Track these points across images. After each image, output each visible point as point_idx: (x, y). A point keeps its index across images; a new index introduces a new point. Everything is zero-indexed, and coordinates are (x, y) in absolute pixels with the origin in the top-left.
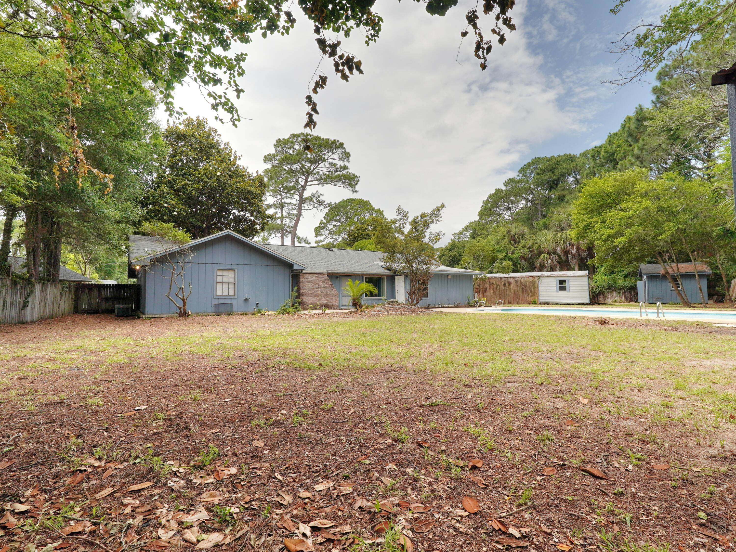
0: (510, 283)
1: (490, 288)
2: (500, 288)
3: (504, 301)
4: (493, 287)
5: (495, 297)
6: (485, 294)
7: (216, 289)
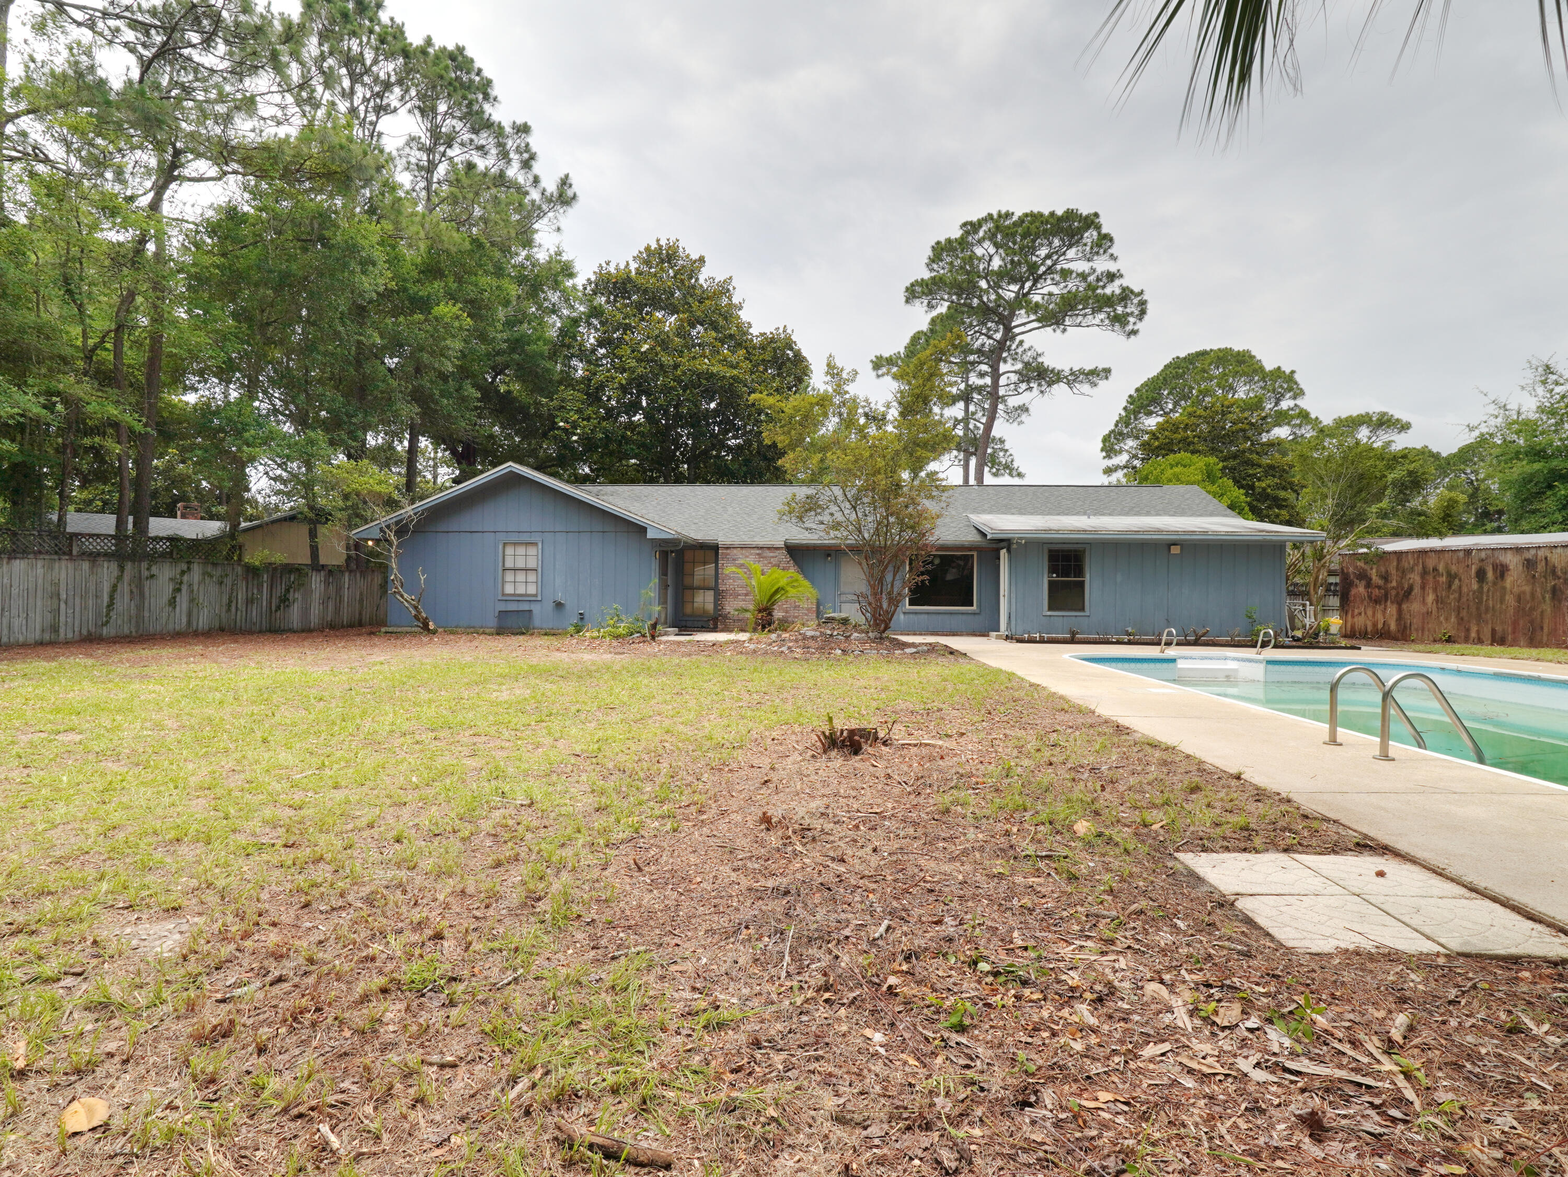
0: (1502, 571)
1: (1423, 588)
2: (1460, 587)
3: (1478, 632)
4: (1436, 583)
5: (1442, 618)
6: (1404, 606)
7: (504, 582)
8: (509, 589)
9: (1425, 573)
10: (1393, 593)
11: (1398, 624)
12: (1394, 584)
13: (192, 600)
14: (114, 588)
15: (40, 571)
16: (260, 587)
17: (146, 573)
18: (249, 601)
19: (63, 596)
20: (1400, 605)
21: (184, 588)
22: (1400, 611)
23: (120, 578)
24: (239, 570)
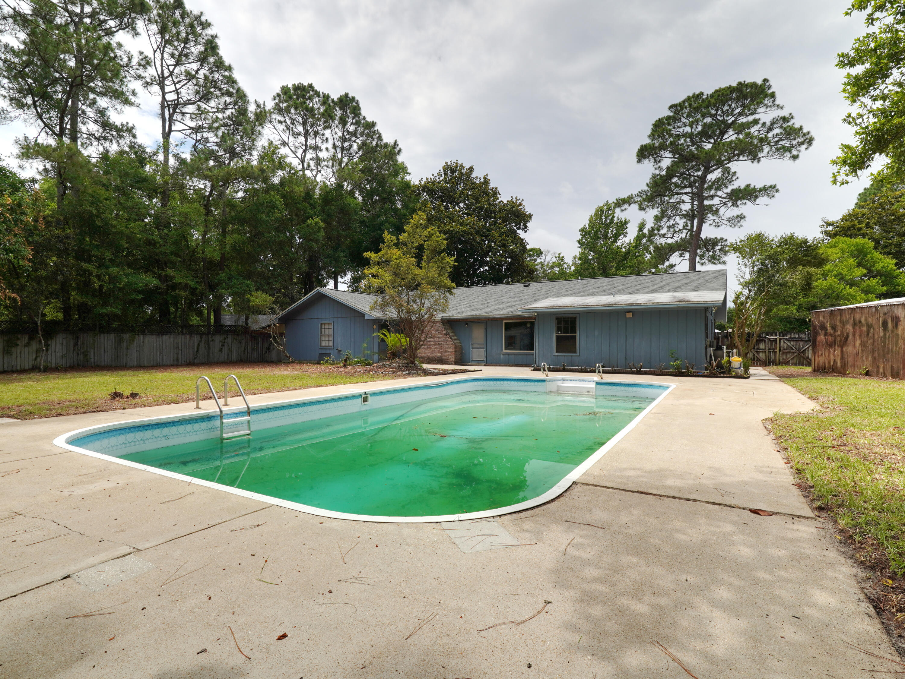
1: (854, 335)
2: (874, 334)
3: (884, 367)
4: (861, 331)
5: (864, 358)
6: (844, 349)
7: (321, 341)
8: (323, 344)
9: (854, 324)
10: (839, 339)
11: (841, 362)
12: (839, 333)
13: (229, 349)
14: (199, 345)
15: (172, 339)
16: (258, 343)
17: (210, 339)
18: (253, 349)
19: (180, 348)
20: (842, 347)
21: (226, 344)
22: (842, 352)
23: (201, 341)
24: (248, 337)
